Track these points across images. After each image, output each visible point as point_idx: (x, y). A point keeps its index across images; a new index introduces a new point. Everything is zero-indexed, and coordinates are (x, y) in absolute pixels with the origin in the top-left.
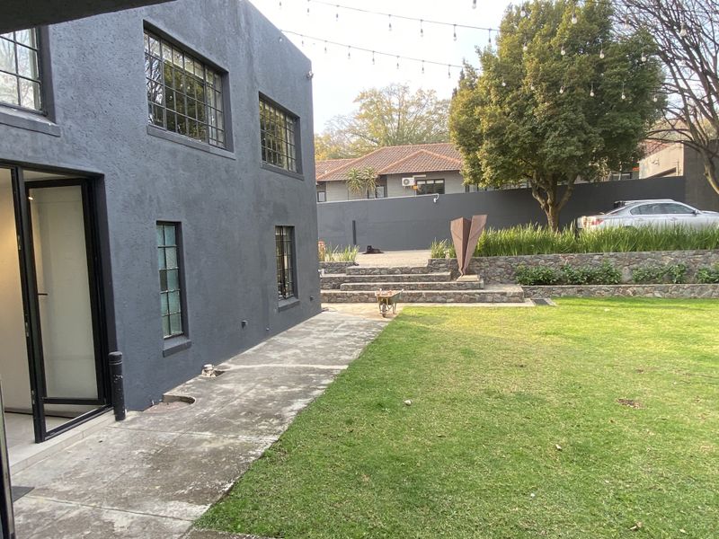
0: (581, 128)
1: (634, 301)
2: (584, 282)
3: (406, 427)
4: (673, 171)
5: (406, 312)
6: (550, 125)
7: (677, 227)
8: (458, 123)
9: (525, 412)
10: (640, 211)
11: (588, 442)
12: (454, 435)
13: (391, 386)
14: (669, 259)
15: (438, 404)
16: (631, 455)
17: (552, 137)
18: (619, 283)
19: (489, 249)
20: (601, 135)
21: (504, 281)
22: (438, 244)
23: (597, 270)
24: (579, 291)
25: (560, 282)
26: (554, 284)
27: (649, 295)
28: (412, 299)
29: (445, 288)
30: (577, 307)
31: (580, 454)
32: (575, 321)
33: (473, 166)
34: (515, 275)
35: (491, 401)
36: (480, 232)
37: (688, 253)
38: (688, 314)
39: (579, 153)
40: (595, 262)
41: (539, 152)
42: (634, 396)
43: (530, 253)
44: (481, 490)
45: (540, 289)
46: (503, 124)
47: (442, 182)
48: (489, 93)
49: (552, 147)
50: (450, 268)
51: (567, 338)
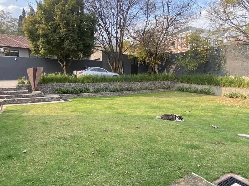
0: (76, 40)
1: (94, 98)
2: (80, 92)
3: (28, 164)
4: (99, 59)
5: (8, 109)
6: (66, 37)
7: (104, 76)
8: (28, 29)
9: (76, 142)
10: (93, 70)
11: (101, 148)
12: (52, 160)
13: (12, 146)
14: (103, 85)
15: (40, 148)
16: (114, 149)
17: (67, 42)
18: (90, 93)
19: (44, 81)
20: (82, 44)
21: (51, 93)
22: (21, 78)
23: (83, 88)
24: (78, 96)
25: (71, 93)
26: (70, 93)
27: (98, 96)
28: (10, 102)
29: (26, 97)
30: (79, 101)
31: (100, 153)
32: (80, 106)
33: (35, 47)
34: (56, 91)
35: (62, 142)
36: (41, 74)
37: (107, 83)
38: (109, 101)
39: (76, 49)
40: (83, 86)
41: (62, 46)
42: (106, 128)
43: (60, 82)
44: (72, 180)
45: (65, 96)
46: (48, 33)
47: (18, 52)
48: (41, 19)
49: (67, 45)
50: (27, 88)
51: (79, 112)
